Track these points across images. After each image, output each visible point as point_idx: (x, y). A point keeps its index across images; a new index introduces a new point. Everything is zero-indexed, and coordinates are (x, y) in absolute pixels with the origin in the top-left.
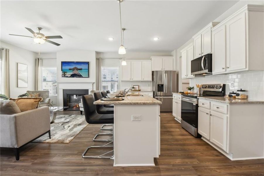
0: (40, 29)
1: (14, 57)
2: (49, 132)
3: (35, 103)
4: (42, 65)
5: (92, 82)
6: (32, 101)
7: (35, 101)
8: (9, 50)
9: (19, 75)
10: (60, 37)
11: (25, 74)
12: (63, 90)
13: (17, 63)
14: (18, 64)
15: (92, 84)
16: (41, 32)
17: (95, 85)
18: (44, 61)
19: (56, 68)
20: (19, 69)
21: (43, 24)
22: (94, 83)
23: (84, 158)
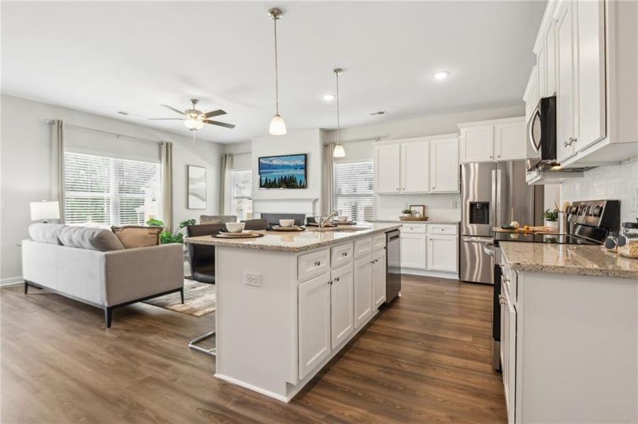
0: (194, 102)
1: (181, 156)
2: (181, 290)
3: (149, 235)
4: (232, 167)
5: (312, 199)
6: (146, 231)
7: (150, 233)
8: (171, 144)
9: (190, 186)
10: (221, 112)
11: (202, 185)
12: (262, 214)
13: (188, 166)
14: (190, 167)
15: (311, 203)
16: (197, 107)
17: (318, 204)
18: (235, 158)
19: (251, 171)
20: (190, 176)
21: (195, 93)
22: (316, 200)
23: (192, 348)
